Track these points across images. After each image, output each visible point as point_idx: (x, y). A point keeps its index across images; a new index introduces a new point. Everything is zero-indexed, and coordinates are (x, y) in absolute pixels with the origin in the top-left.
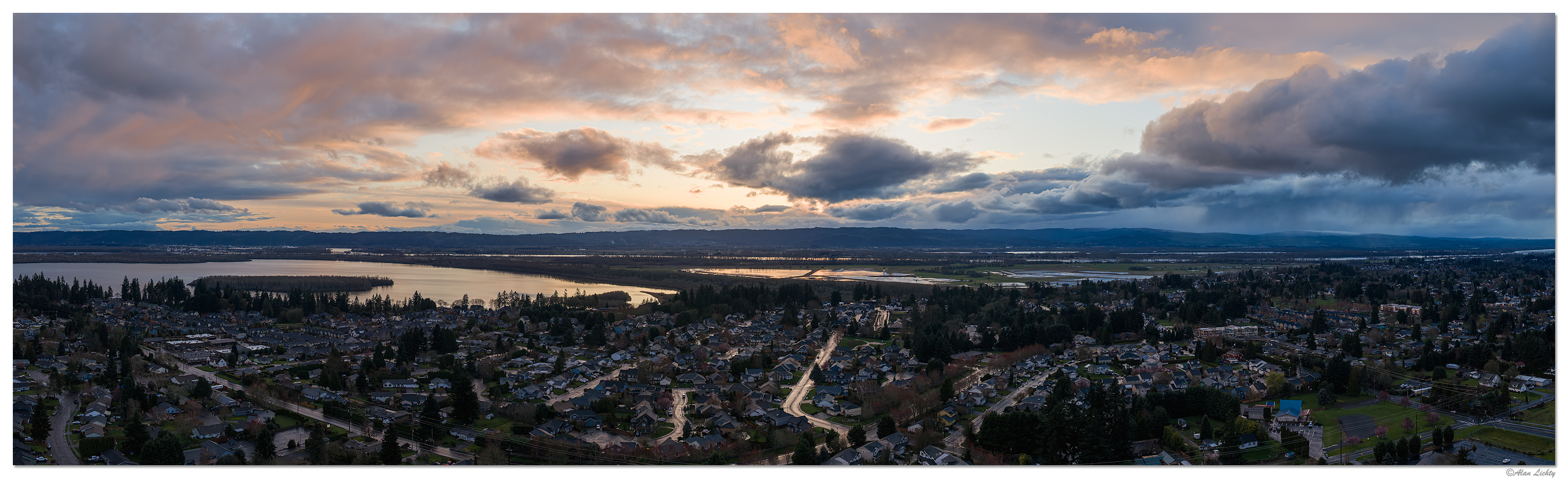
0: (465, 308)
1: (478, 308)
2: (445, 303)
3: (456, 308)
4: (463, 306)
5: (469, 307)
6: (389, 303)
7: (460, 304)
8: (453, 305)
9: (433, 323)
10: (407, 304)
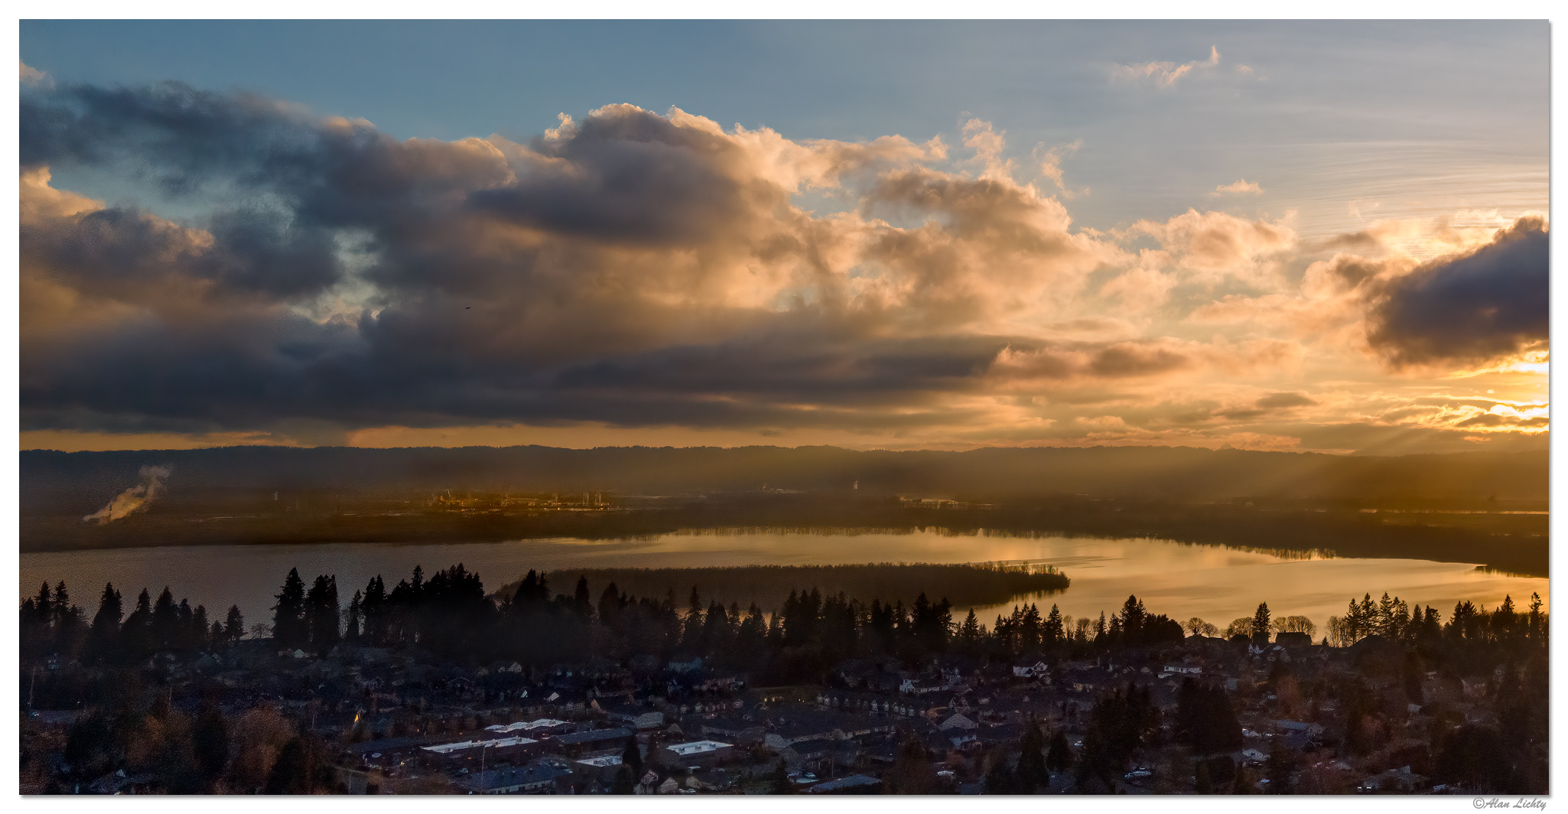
0: (1261, 636)
1: (1296, 638)
2: (1209, 628)
3: (1238, 639)
4: (1255, 635)
5: (1272, 639)
6: (1059, 624)
7: (1249, 630)
8: (1230, 631)
9: (1176, 675)
10: (1107, 629)
